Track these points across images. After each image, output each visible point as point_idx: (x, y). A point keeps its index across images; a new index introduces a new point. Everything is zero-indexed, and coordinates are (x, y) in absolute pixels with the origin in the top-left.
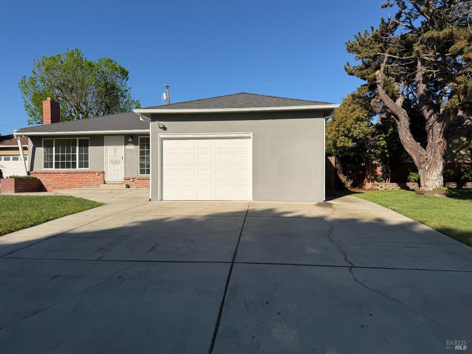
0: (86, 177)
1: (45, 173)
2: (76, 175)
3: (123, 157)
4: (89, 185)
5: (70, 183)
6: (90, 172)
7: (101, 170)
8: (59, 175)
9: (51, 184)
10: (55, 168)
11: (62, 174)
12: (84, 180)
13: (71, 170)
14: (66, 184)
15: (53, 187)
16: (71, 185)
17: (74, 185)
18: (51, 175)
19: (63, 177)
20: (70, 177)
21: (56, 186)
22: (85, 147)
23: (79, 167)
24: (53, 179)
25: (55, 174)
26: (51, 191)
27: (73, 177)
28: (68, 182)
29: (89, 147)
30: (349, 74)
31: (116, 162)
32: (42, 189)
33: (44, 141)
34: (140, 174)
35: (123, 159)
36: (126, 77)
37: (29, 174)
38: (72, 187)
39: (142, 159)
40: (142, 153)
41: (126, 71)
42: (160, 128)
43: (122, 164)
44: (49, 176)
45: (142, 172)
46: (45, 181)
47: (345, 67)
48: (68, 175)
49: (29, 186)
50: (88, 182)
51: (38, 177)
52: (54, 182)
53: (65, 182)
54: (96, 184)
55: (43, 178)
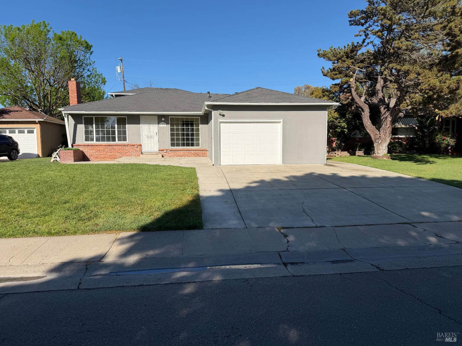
0: (126, 149)
1: (88, 146)
2: (116, 147)
4: (128, 155)
5: (112, 154)
6: (129, 144)
7: (139, 143)
8: (101, 147)
9: (93, 155)
10: (96, 141)
11: (104, 146)
12: (124, 151)
13: (111, 143)
15: (96, 157)
17: (115, 156)
18: (93, 148)
19: (104, 149)
20: (111, 149)
21: (98, 156)
22: (123, 125)
23: (118, 141)
24: (95, 150)
25: (97, 147)
26: (93, 160)
27: (114, 149)
28: (109, 153)
29: (127, 125)
30: (324, 75)
31: (151, 137)
32: (85, 159)
33: (85, 118)
34: (171, 146)
35: (156, 134)
36: (90, 51)
37: (72, 146)
38: (113, 157)
39: (172, 135)
40: (172, 130)
41: (90, 45)
42: (220, 115)
43: (156, 138)
44: (91, 147)
45: (173, 145)
46: (88, 152)
47: (321, 70)
48: (109, 147)
49: (79, 157)
50: (127, 153)
51: (81, 149)
52: (96, 153)
53: (107, 153)
54: (134, 155)
55: (86, 150)
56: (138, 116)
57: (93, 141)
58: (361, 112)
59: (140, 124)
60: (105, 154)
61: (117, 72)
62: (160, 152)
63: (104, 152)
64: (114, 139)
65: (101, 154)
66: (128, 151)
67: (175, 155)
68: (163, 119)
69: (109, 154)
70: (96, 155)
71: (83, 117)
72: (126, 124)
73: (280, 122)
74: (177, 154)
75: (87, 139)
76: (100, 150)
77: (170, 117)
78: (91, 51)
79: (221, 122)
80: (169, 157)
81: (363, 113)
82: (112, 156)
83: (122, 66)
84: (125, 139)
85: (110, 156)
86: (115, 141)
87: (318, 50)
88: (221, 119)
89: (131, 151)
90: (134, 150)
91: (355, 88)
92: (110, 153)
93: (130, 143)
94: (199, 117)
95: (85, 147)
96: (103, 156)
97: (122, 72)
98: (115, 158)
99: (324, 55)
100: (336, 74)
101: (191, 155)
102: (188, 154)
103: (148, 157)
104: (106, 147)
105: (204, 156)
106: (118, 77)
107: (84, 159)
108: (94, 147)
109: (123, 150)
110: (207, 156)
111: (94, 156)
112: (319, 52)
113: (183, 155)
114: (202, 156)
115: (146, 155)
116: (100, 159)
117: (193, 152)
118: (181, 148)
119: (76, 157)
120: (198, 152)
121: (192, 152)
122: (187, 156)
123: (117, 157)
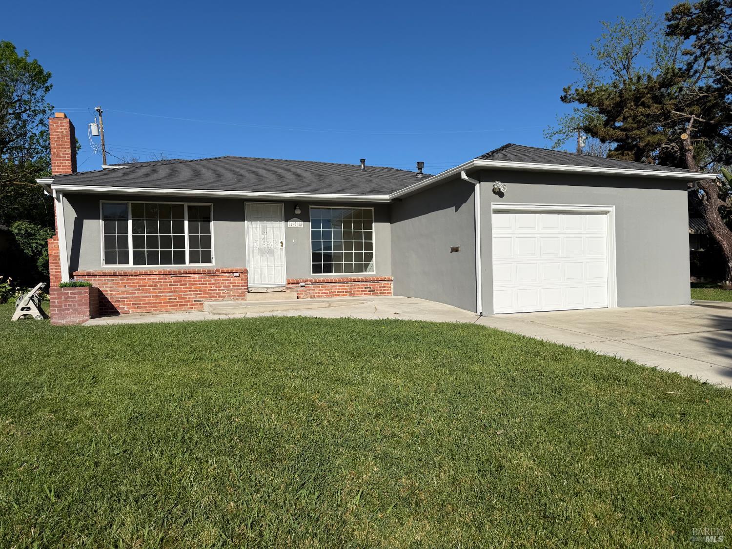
0: (211, 281)
1: (115, 275)
2: (184, 278)
3: (282, 244)
4: (216, 297)
5: (174, 294)
6: (219, 270)
7: (240, 268)
8: (147, 277)
9: (128, 298)
10: (135, 264)
11: (155, 277)
12: (206, 287)
13: (173, 267)
14: (165, 296)
15: (133, 304)
16: (175, 299)
17: (183, 298)
18: (127, 280)
19: (157, 282)
20: (174, 282)
21: (140, 300)
22: (202, 223)
23: (191, 262)
24: (131, 286)
25: (138, 277)
26: (128, 312)
27: (181, 281)
28: (169, 292)
29: (212, 223)
31: (270, 252)
32: (109, 309)
33: (106, 205)
34: (313, 273)
35: (282, 246)
36: (44, 84)
37: (71, 276)
38: (178, 302)
39: (315, 246)
40: (315, 235)
41: (46, 72)
43: (281, 255)
44: (121, 280)
45: (317, 269)
46: (111, 291)
48: (169, 276)
50: (214, 290)
51: (95, 283)
52: (135, 293)
53: (163, 292)
54: (231, 294)
55: (109, 285)
56: (241, 201)
57: (127, 262)
59: (244, 221)
60: (157, 296)
62: (291, 286)
63: (154, 289)
64: (180, 259)
65: (147, 297)
66: (216, 287)
67: (324, 293)
68: (297, 211)
69: (169, 294)
70: (137, 297)
71: (101, 202)
72: (210, 221)
74: (328, 290)
75: (109, 260)
76: (145, 286)
77: (311, 205)
80: (311, 297)
83: (100, 122)
84: (207, 258)
85: (170, 299)
86: (184, 263)
89: (224, 287)
90: (231, 283)
92: (172, 292)
93: (220, 268)
94: (373, 208)
95: (106, 278)
96: (153, 300)
98: (184, 305)
101: (358, 291)
102: (351, 289)
104: (162, 277)
105: (383, 293)
106: (92, 145)
107: (105, 310)
108: (131, 279)
109: (203, 284)
111: (131, 301)
113: (340, 292)
114: (380, 293)
115: (259, 296)
116: (145, 307)
119: (94, 305)
120: (372, 285)
121: (359, 285)
122: (350, 295)
123: (189, 301)
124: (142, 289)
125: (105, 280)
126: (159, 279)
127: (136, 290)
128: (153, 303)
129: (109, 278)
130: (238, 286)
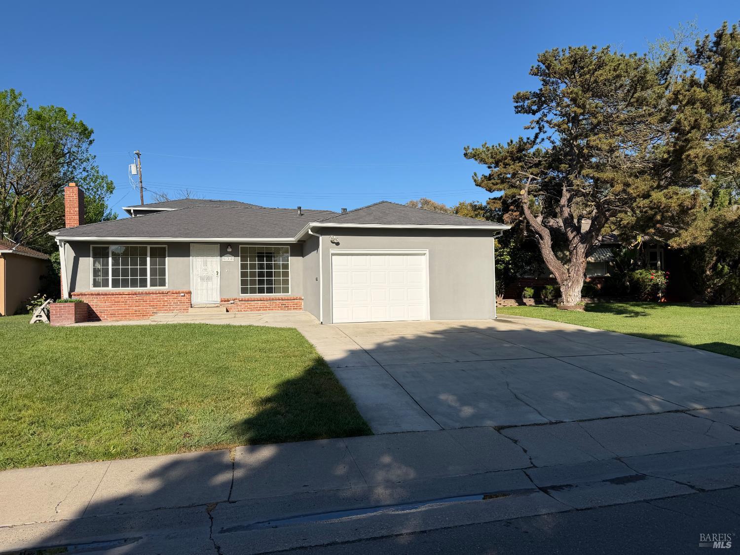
0: (164, 299)
1: (98, 294)
2: (148, 297)
3: (218, 272)
4: (168, 310)
5: (139, 308)
6: (170, 292)
7: (186, 289)
8: (120, 296)
9: (107, 310)
10: (113, 287)
11: (126, 296)
12: (161, 303)
13: (139, 289)
15: (111, 314)
17: (144, 311)
18: (107, 298)
19: (127, 300)
20: (139, 299)
21: (116, 312)
22: (160, 258)
23: (151, 285)
24: (110, 302)
25: (114, 296)
26: (106, 319)
27: (143, 299)
28: (135, 306)
29: (167, 259)
30: (477, 185)
31: (209, 279)
32: (93, 317)
33: (94, 248)
34: (242, 293)
35: (217, 274)
36: (88, 139)
37: (70, 296)
38: (141, 313)
39: (243, 275)
40: (243, 267)
41: (89, 129)
42: (333, 242)
43: (216, 281)
44: (103, 298)
45: (244, 291)
46: (96, 305)
47: (473, 177)
48: (135, 296)
49: (82, 314)
50: (166, 306)
51: (85, 300)
52: (112, 307)
53: (131, 307)
54: (179, 308)
55: (95, 302)
56: (188, 244)
57: (108, 286)
58: (539, 240)
59: (189, 257)
60: (126, 309)
61: (131, 172)
62: (223, 303)
63: (125, 304)
64: (143, 283)
65: (120, 309)
66: (168, 303)
67: (249, 308)
68: (229, 250)
69: (134, 308)
70: (113, 310)
71: (91, 246)
72: (165, 257)
73: (424, 254)
74: (252, 306)
75: (96, 284)
76: (119, 302)
77: (240, 246)
78: (90, 139)
79: (333, 254)
80: (238, 311)
81: (541, 242)
82: (140, 311)
83: (139, 163)
84: (163, 283)
85: (136, 311)
86: (147, 287)
87: (465, 148)
88: (335, 250)
89: (173, 303)
90: (179, 301)
91: (528, 204)
92: (137, 306)
93: (171, 289)
94: (289, 247)
95: (93, 296)
96: (124, 312)
97: (140, 174)
98: (145, 315)
99: (475, 156)
100: (497, 184)
101: (275, 307)
102: (270, 305)
103: (202, 312)
104: (130, 296)
105: (296, 309)
106: (131, 182)
107: (89, 318)
108: (110, 298)
109: (159, 301)
110: (301, 309)
111: (109, 312)
112: (466, 151)
113: (262, 308)
114: (293, 309)
115: (199, 309)
116: (119, 316)
117: (278, 302)
118: (258, 295)
119: (79, 314)
120: (287, 303)
121: (276, 303)
122: (269, 310)
123: (149, 313)
124: (117, 305)
125: (92, 298)
126: (128, 297)
127: (113, 305)
128: (125, 314)
129: (95, 296)
130: (184, 303)
